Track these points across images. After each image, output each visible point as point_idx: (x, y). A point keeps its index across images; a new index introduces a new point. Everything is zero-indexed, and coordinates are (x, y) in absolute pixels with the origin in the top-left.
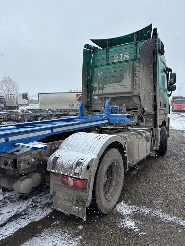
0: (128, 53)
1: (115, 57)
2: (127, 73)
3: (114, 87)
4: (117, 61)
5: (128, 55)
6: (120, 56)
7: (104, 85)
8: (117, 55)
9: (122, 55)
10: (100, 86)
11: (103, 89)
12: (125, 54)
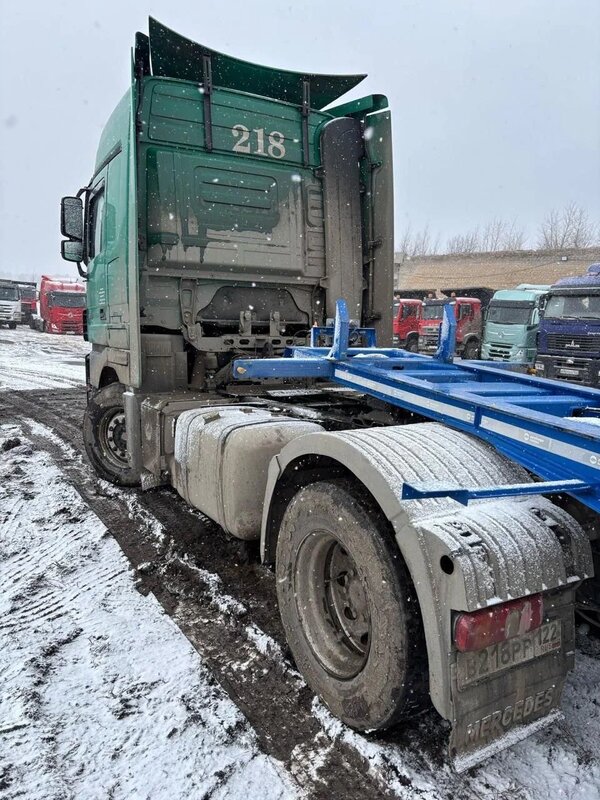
0: (281, 136)
1: (235, 133)
2: (288, 205)
3: (250, 247)
4: (247, 150)
5: (282, 141)
6: (253, 137)
7: (209, 231)
8: (244, 128)
9: (260, 132)
10: (193, 229)
11: (203, 247)
12: (272, 134)
